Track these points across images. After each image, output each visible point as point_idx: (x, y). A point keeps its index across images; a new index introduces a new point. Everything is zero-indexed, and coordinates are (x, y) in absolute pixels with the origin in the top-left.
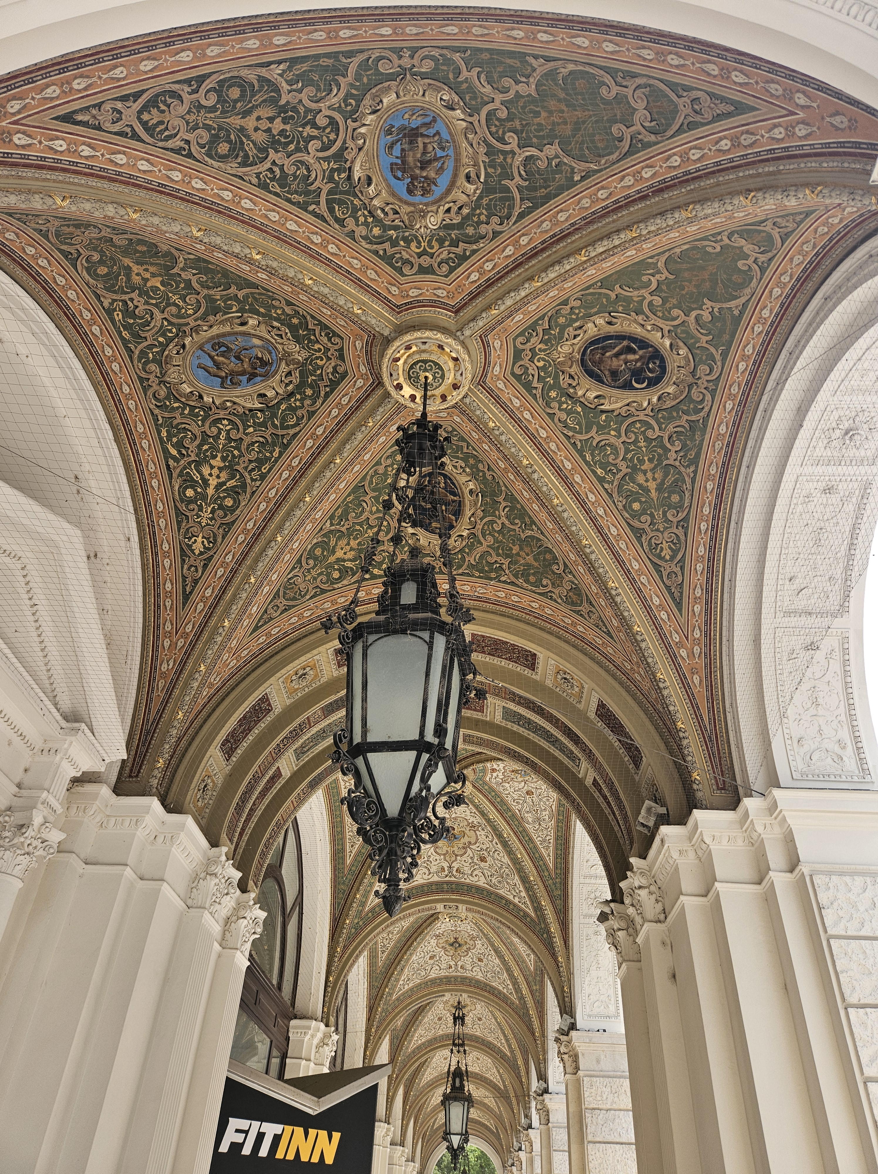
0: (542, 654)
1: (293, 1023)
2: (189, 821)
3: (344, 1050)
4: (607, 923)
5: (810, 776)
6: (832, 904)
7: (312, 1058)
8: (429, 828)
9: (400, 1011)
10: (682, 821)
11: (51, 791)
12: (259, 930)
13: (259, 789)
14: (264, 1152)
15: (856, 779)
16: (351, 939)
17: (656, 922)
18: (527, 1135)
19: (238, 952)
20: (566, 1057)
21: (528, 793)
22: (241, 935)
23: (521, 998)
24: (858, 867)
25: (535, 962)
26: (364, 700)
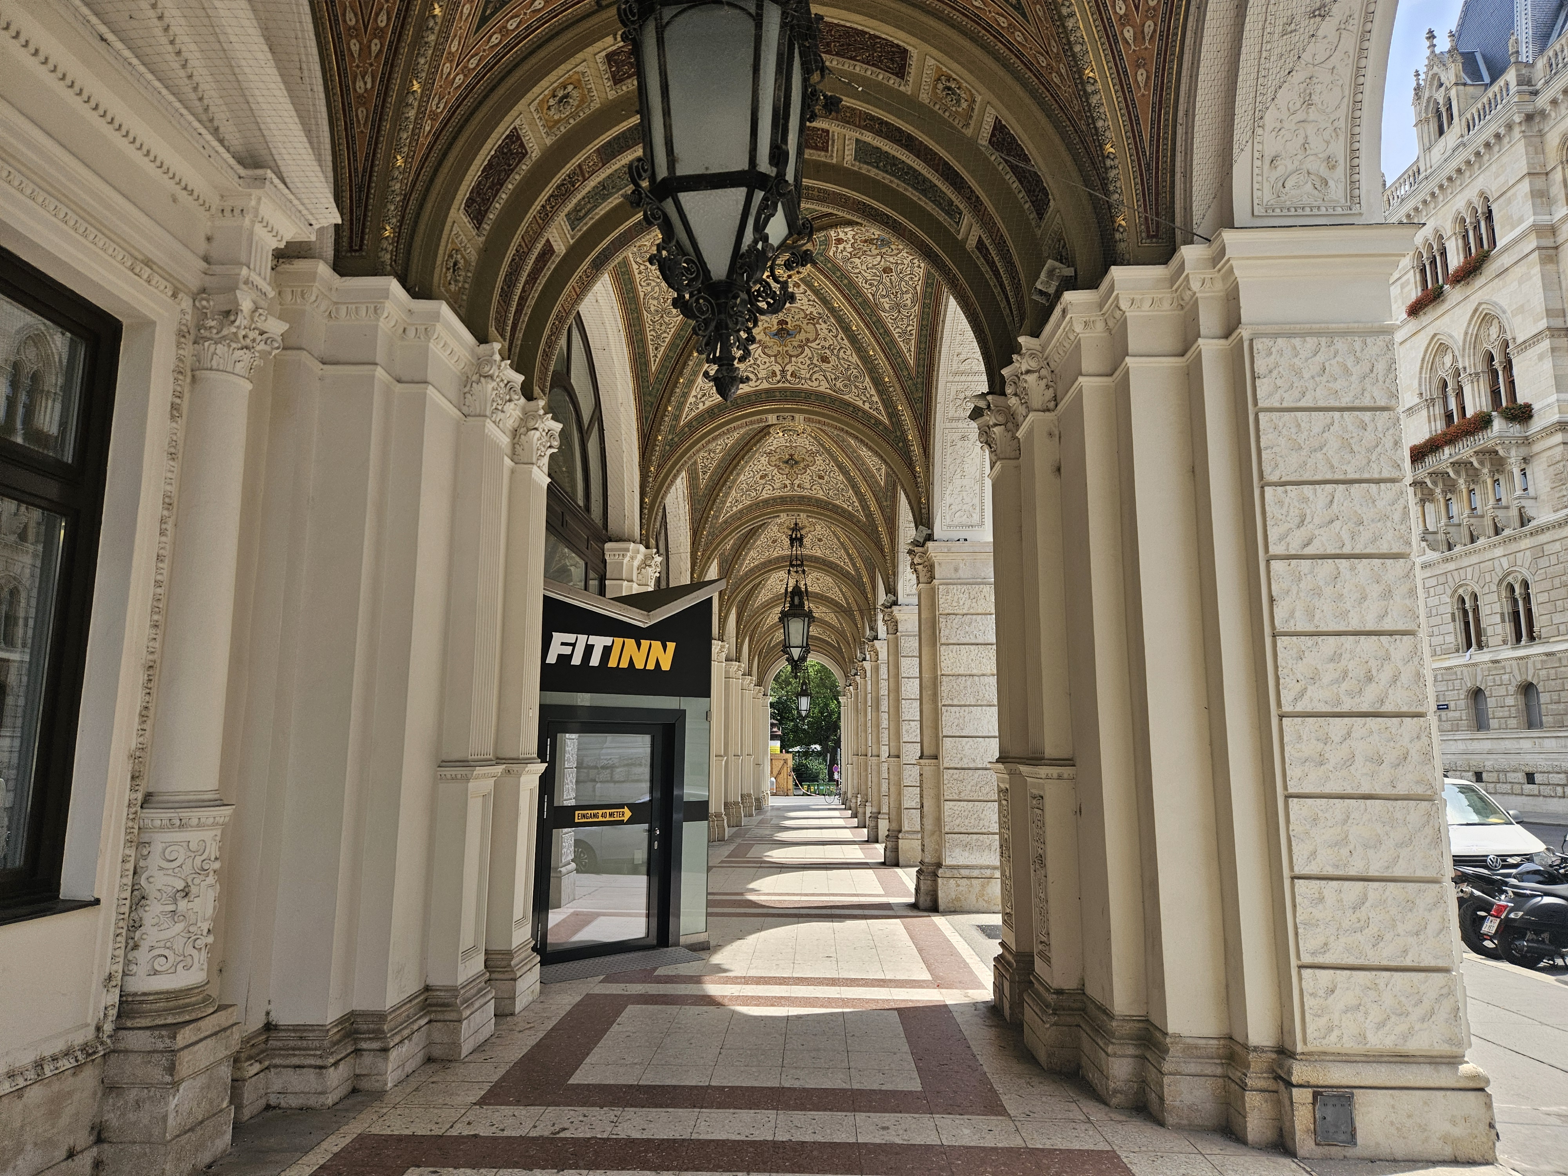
0: (915, 48)
1: (608, 545)
2: (445, 309)
3: (668, 574)
4: (981, 420)
5: (1278, 210)
6: (1270, 372)
7: (635, 579)
8: (767, 295)
9: (730, 533)
10: (1092, 284)
11: (252, 266)
12: (556, 443)
13: (528, 268)
14: (595, 661)
15: (1339, 211)
16: (665, 458)
17: (1044, 411)
18: (873, 646)
19: (535, 467)
20: (920, 567)
21: (885, 271)
22: (535, 448)
23: (869, 515)
24: (1314, 326)
25: (887, 474)
26: (667, 113)
